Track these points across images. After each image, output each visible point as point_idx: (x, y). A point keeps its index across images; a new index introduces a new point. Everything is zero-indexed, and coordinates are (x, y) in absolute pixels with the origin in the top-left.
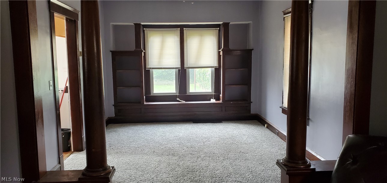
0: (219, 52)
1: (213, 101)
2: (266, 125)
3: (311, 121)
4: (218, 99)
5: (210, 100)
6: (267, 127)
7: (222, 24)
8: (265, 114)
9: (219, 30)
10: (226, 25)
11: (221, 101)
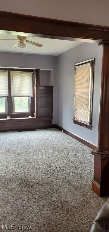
0: (33, 87)
1: (30, 117)
2: (62, 131)
3: (94, 127)
4: (33, 116)
5: (28, 117)
6: (63, 132)
7: (35, 69)
8: (62, 124)
9: (33, 73)
10: (38, 71)
11: (35, 118)
